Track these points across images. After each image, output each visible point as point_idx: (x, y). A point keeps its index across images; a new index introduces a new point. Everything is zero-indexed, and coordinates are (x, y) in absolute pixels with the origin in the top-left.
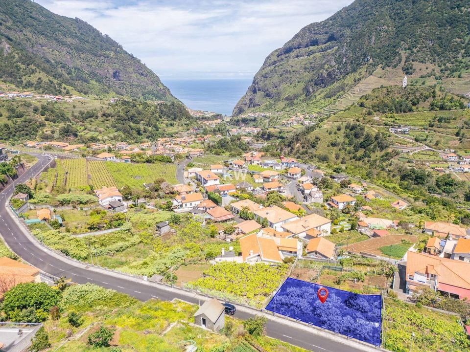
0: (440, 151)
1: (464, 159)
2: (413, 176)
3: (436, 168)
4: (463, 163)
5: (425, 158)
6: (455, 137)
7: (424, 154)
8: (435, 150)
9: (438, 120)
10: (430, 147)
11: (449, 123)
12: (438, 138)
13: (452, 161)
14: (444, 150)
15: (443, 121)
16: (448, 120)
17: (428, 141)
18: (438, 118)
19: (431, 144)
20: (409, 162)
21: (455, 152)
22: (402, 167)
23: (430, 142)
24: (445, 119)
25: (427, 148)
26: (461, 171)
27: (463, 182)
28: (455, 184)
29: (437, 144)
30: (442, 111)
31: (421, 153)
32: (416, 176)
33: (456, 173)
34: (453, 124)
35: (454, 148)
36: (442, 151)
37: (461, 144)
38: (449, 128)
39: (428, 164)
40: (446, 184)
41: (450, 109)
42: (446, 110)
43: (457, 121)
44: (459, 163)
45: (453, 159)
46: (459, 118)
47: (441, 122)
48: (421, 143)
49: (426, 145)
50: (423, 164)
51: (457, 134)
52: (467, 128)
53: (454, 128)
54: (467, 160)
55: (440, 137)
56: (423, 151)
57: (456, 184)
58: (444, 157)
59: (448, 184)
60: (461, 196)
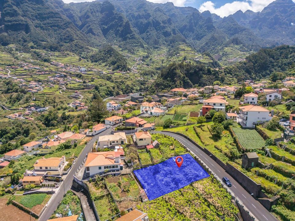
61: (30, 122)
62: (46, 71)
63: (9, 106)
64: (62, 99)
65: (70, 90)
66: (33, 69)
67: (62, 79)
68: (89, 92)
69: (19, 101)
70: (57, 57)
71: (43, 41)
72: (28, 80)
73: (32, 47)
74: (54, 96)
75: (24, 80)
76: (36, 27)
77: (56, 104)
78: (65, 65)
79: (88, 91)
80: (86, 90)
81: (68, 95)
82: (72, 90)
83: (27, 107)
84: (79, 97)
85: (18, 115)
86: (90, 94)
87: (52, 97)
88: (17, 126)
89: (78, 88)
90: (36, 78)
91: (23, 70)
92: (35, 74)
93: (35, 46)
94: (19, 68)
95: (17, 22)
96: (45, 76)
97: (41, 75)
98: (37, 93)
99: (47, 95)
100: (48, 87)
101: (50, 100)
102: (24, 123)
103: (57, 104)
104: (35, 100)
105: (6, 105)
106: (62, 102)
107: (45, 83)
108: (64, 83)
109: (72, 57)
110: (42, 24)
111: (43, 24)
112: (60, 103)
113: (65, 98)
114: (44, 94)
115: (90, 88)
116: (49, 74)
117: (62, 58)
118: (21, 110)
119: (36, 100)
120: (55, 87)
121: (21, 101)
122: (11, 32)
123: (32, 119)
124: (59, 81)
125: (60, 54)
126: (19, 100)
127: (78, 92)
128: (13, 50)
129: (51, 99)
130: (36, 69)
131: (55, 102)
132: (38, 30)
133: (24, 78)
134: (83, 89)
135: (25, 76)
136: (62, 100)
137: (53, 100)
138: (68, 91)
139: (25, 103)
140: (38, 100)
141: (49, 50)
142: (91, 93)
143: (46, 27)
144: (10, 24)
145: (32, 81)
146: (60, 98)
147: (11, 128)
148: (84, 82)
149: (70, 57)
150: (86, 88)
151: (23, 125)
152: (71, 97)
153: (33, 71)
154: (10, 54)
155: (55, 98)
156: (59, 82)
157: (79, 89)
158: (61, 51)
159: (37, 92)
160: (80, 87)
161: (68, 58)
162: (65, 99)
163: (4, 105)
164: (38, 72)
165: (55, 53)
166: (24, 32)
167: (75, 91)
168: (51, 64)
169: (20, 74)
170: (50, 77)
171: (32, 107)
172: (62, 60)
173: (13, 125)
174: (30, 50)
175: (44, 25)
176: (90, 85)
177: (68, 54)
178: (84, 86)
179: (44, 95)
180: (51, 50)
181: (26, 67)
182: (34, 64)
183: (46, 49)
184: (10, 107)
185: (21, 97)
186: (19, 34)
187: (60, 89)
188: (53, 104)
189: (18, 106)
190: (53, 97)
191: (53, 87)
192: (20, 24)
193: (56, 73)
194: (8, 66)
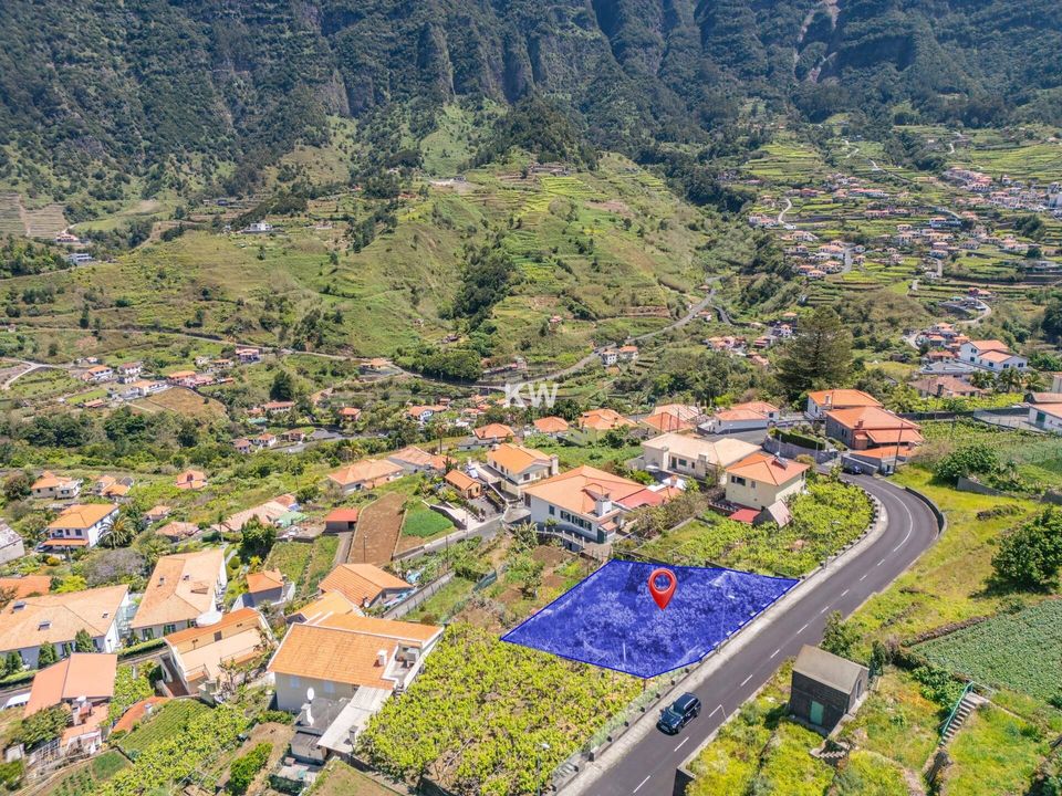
0: (66, 366)
1: (127, 372)
2: (50, 434)
3: (87, 404)
4: (130, 379)
5: (46, 388)
6: (80, 330)
7: (36, 381)
8: (55, 367)
9: (24, 299)
10: (38, 362)
11: (52, 301)
12: (48, 340)
13: (105, 382)
14: (76, 362)
15: (37, 300)
16: (47, 297)
17: (30, 351)
18: (21, 295)
19: (39, 355)
20: (17, 406)
21: (100, 362)
22: (8, 423)
23: (35, 350)
24: (38, 295)
25: (34, 366)
26: (137, 396)
27: (162, 415)
28: (148, 424)
29: (53, 353)
30: (21, 278)
31: (27, 379)
32: (55, 434)
33: (131, 401)
34: (61, 304)
35: (94, 353)
36: (72, 365)
37: (101, 343)
38: (59, 313)
39: (61, 400)
40: (130, 429)
41: (38, 272)
42: (30, 274)
43: (68, 294)
44: (121, 381)
45: (104, 376)
46: (69, 289)
47: (33, 302)
48: (13, 356)
49: (27, 359)
50: (50, 403)
51: (84, 324)
52: (95, 308)
53: (69, 312)
54: (131, 371)
55: (52, 335)
56: (28, 375)
57: (150, 424)
58: (85, 376)
59: (134, 428)
60: (171, 442)
61: (751, 370)
62: (898, 206)
63: (734, 312)
64: (899, 311)
65: (953, 282)
66: (858, 199)
67: (946, 236)
68: (1031, 296)
69: (763, 302)
70: (980, 148)
71: (950, 90)
72: (825, 237)
73: (900, 120)
74: (871, 296)
75: (816, 235)
76: (942, 38)
77: (865, 326)
78: (994, 179)
79: (1028, 292)
80: (1022, 286)
81: (932, 300)
82: (960, 283)
83: (771, 324)
84: (970, 311)
85: (732, 343)
86: (1031, 307)
87: (863, 299)
88: (714, 374)
89: (989, 277)
90: (853, 230)
91: (829, 203)
92: (861, 216)
93: (916, 113)
94: (822, 196)
95: (879, 35)
96: (890, 222)
97: (877, 218)
98: (819, 282)
99: (848, 289)
100: (880, 262)
101: (850, 311)
102: (735, 368)
103: (871, 327)
104: (803, 305)
105: (730, 309)
106: (893, 323)
107: (876, 247)
108: (946, 253)
109: (1043, 147)
110: (967, 23)
111: (972, 24)
112: (886, 324)
113: (912, 308)
114: (840, 286)
115: (1044, 281)
116: (908, 215)
117: (997, 152)
118: (755, 330)
119: (808, 305)
120: (903, 265)
121: (769, 304)
122: (850, 73)
123: (763, 360)
124: (931, 244)
125: (996, 137)
126: (767, 298)
127: (981, 292)
128: (832, 135)
129: (855, 308)
130: (868, 196)
131: (865, 319)
132: (946, 52)
133: (816, 229)
134: (1011, 281)
135: (824, 224)
136: (895, 315)
137: (861, 312)
138: (943, 285)
139: (776, 309)
140: (812, 305)
141: (960, 124)
142: (1039, 303)
143: (982, 31)
144: (855, 43)
145: (837, 238)
146: (891, 307)
147: (699, 374)
148: (1033, 254)
149: (1031, 148)
150: (1027, 280)
151: (730, 375)
152: (941, 310)
153: (857, 205)
154: (818, 149)
155: (871, 304)
156: (928, 249)
157: (993, 281)
158: (1007, 124)
159: (822, 278)
160: (998, 272)
161: (1021, 151)
162: (911, 313)
163: (724, 308)
164: (873, 208)
165: (975, 135)
166: (891, 67)
167: (968, 286)
168: (943, 179)
169: (812, 213)
170: (907, 226)
171: (785, 326)
172: (996, 161)
173: (707, 367)
174: (891, 127)
175: (973, 28)
176: (1054, 265)
177: (1030, 136)
178: (1020, 270)
179: (839, 289)
180: (968, 124)
181: (840, 193)
182: (876, 181)
183: (950, 121)
184: (735, 317)
185: (773, 289)
186: (874, 74)
187: (919, 272)
188: (855, 325)
189: (756, 316)
190: (866, 299)
191: (897, 265)
192: (887, 38)
193: (936, 213)
194: (795, 187)
